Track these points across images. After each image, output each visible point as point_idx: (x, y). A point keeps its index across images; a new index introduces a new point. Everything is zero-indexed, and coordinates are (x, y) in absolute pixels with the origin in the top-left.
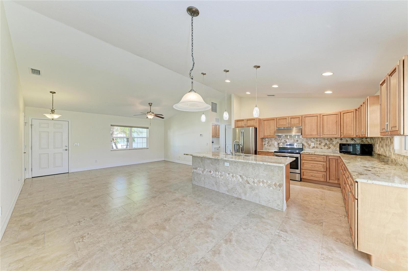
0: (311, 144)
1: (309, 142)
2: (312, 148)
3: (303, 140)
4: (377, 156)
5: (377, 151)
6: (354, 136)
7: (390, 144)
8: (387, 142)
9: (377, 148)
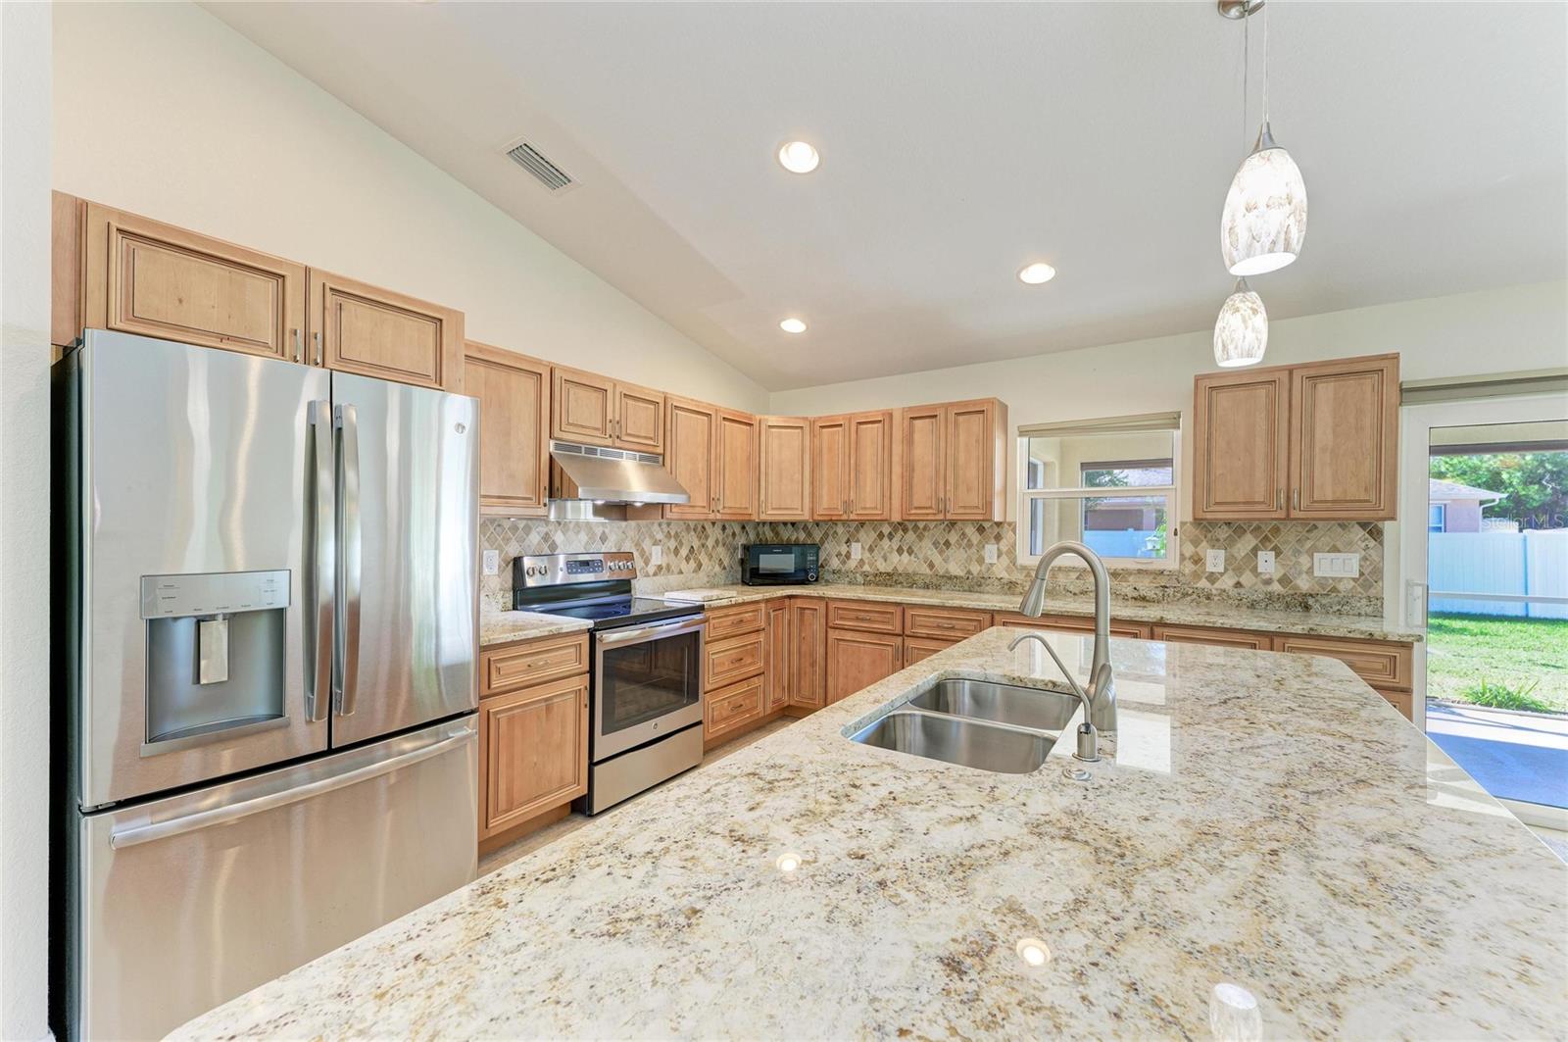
0: (651, 554)
1: (647, 544)
2: (655, 574)
3: (623, 532)
4: (860, 579)
5: (852, 564)
6: (806, 516)
7: (975, 542)
8: (953, 537)
9: (848, 556)
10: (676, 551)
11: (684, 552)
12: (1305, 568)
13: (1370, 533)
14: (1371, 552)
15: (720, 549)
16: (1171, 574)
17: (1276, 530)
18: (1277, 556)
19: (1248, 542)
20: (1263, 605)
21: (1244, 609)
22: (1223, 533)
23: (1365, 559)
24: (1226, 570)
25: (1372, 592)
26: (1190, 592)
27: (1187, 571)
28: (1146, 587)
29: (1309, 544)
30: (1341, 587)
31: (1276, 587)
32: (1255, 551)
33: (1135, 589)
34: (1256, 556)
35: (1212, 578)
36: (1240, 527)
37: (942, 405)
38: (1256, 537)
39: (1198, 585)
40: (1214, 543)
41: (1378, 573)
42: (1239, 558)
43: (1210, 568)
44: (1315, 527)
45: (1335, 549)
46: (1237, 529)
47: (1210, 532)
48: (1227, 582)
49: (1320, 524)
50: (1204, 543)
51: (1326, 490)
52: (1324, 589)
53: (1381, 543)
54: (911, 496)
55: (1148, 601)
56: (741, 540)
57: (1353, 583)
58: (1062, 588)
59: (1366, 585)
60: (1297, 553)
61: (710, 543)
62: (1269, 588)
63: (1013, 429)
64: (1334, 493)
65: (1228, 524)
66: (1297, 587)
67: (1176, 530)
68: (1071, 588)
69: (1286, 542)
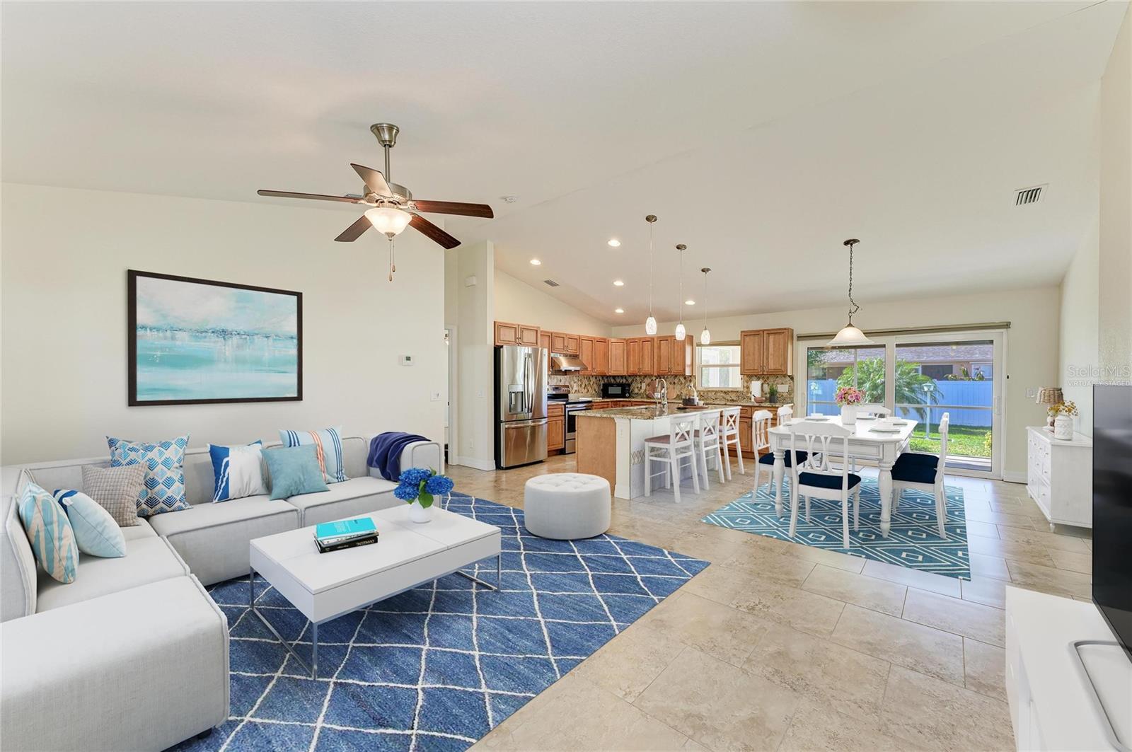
0: (573, 386)
4: (645, 396)
5: (642, 391)
6: (625, 374)
7: (683, 382)
8: (676, 381)
9: (641, 388)
10: (581, 386)
11: (583, 386)
13: (791, 380)
14: (791, 384)
15: (595, 385)
22: (754, 379)
23: (790, 386)
25: (792, 396)
26: (745, 398)
27: (745, 391)
28: (733, 397)
29: (776, 382)
30: (784, 395)
33: (730, 397)
36: (759, 377)
37: (670, 336)
38: (763, 380)
39: (748, 396)
41: (793, 390)
44: (775, 376)
45: (782, 384)
47: (751, 378)
49: (777, 376)
51: (772, 366)
52: (780, 396)
53: (794, 382)
54: (660, 366)
55: (734, 401)
56: (602, 383)
57: (787, 394)
59: (790, 395)
61: (591, 383)
63: (695, 344)
64: (774, 366)
65: (755, 376)
67: (742, 378)
68: (712, 398)
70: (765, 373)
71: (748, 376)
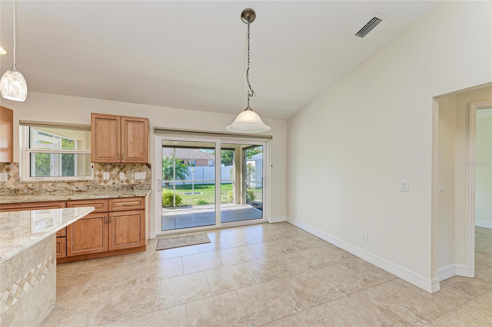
12: (133, 177)
13: (148, 167)
14: (148, 172)
16: (91, 181)
17: (125, 166)
18: (125, 174)
19: (117, 169)
20: (121, 189)
21: (115, 191)
22: (109, 167)
23: (147, 174)
24: (110, 179)
25: (149, 183)
26: (98, 187)
27: (97, 180)
28: (81, 186)
29: (133, 170)
30: (142, 182)
31: (125, 183)
32: (119, 172)
33: (77, 188)
34: (119, 174)
35: (105, 182)
36: (114, 165)
38: (119, 168)
39: (101, 185)
40: (106, 170)
41: (150, 177)
42: (114, 175)
43: (104, 179)
44: (135, 165)
45: (140, 171)
46: (113, 166)
47: (105, 166)
48: (110, 183)
49: (136, 164)
50: (103, 170)
51: (131, 154)
52: (137, 183)
53: (151, 169)
55: (82, 192)
57: (144, 181)
58: (44, 190)
59: (148, 181)
60: (130, 173)
62: (123, 184)
64: (133, 155)
65: (110, 164)
66: (131, 183)
67: (93, 166)
68: (49, 190)
69: (128, 170)
70: (123, 161)
71: (100, 164)
